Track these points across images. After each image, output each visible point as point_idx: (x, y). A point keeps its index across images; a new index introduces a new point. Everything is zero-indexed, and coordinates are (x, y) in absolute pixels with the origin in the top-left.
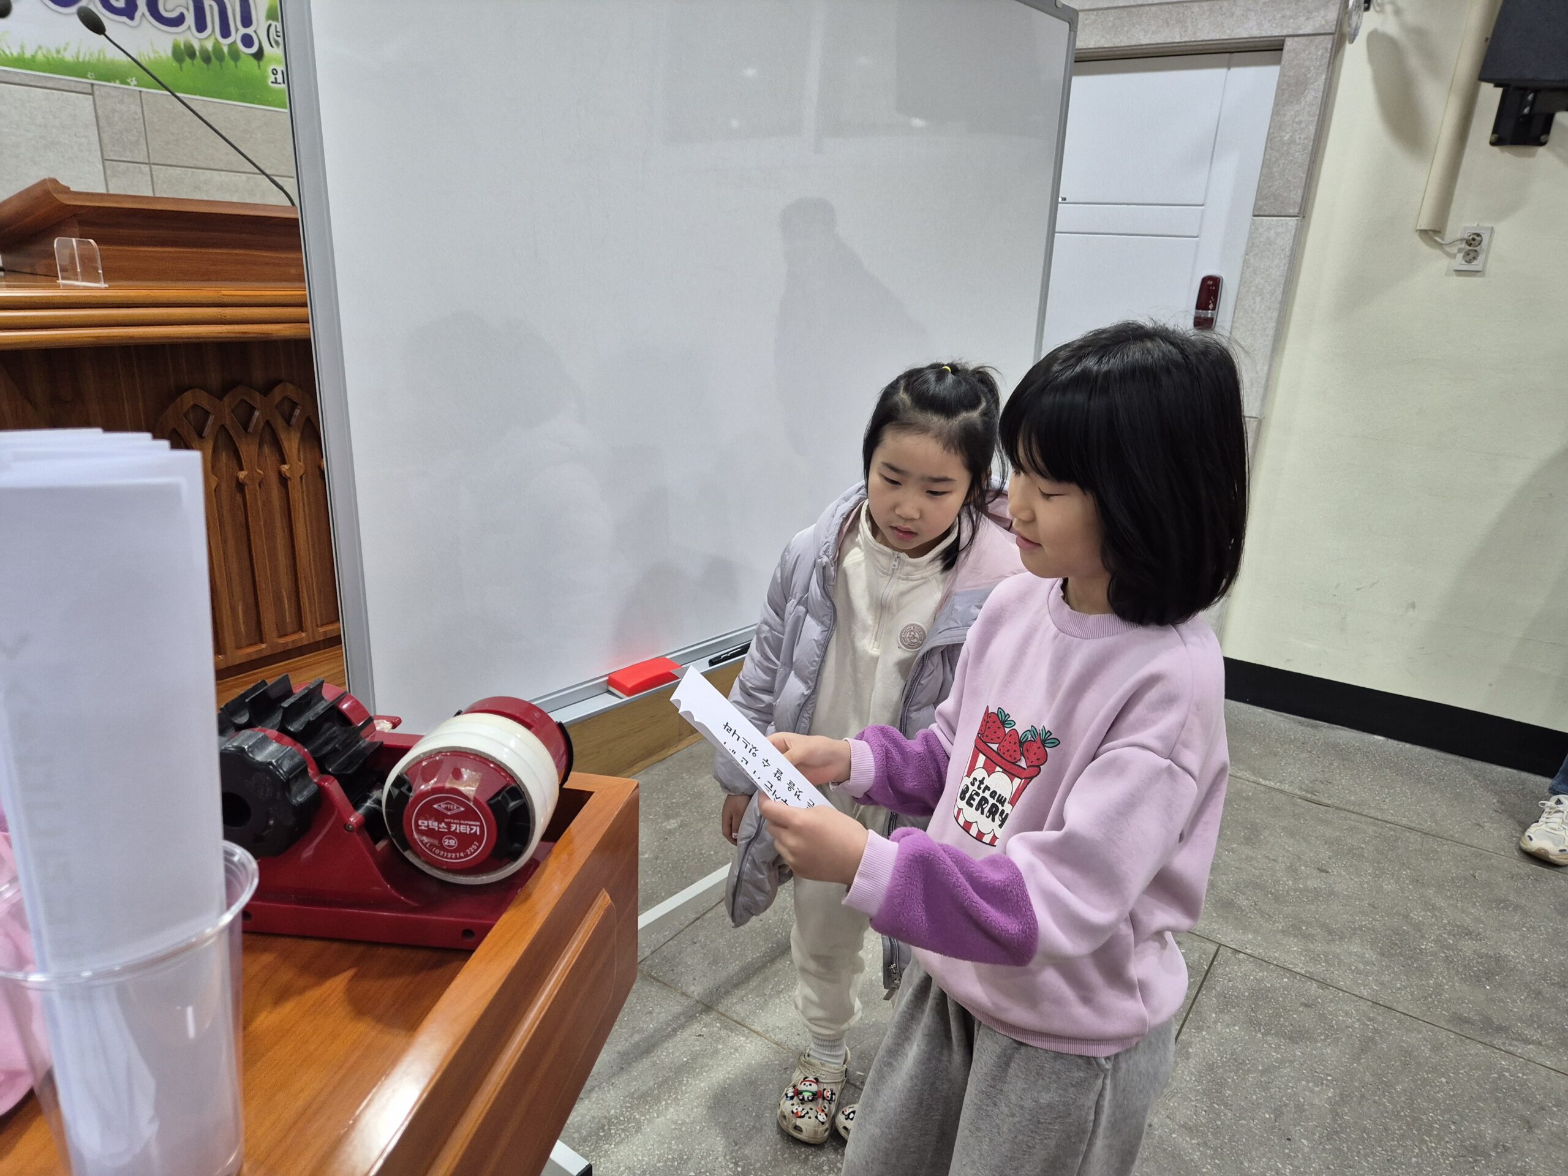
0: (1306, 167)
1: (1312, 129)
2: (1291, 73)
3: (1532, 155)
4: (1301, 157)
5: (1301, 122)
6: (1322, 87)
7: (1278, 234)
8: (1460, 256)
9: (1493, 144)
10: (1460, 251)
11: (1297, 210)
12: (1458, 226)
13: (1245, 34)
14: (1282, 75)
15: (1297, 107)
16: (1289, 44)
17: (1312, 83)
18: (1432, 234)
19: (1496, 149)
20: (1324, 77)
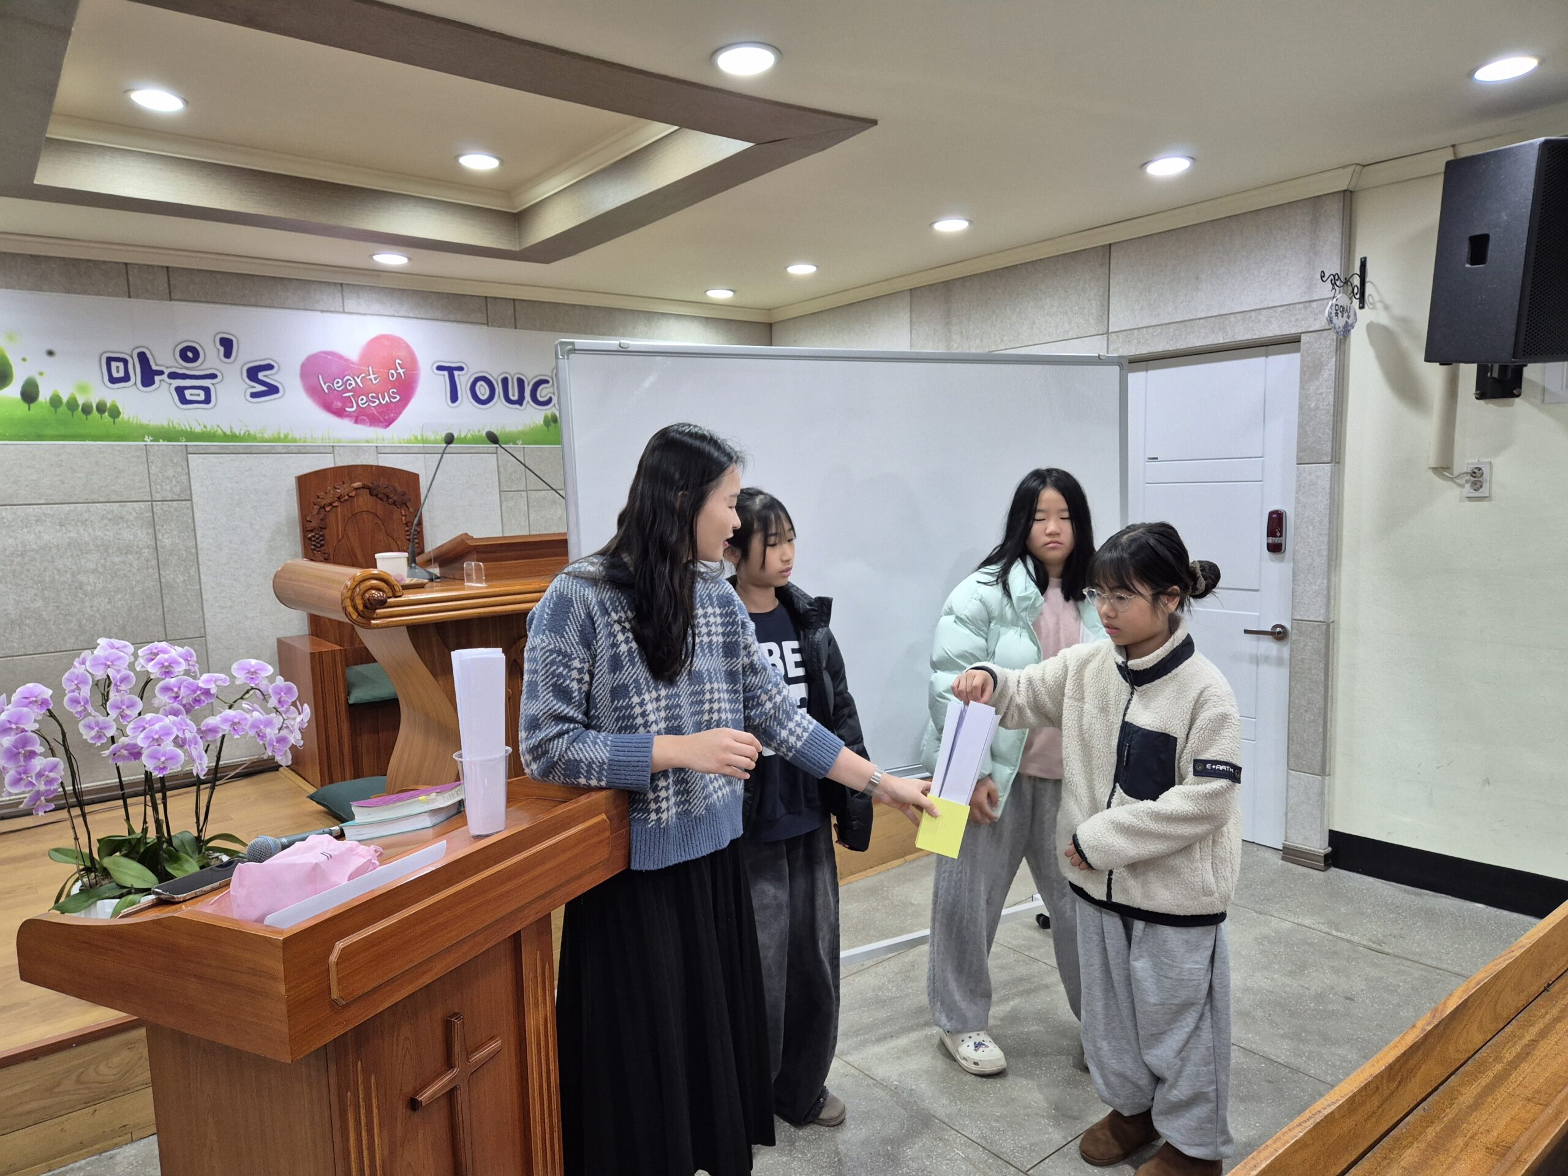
0: (1331, 427)
1: (1331, 398)
2: (1309, 359)
3: (1512, 405)
4: (1328, 419)
5: (1322, 393)
6: (1334, 367)
7: (1318, 477)
8: (1468, 486)
9: (1477, 398)
10: (1467, 481)
11: (1329, 459)
12: (1463, 462)
13: (1270, 334)
14: (1302, 360)
15: (1317, 383)
16: (1304, 338)
17: (1326, 365)
18: (1443, 468)
19: (1482, 402)
20: (1334, 360)
